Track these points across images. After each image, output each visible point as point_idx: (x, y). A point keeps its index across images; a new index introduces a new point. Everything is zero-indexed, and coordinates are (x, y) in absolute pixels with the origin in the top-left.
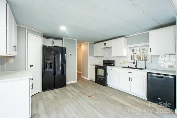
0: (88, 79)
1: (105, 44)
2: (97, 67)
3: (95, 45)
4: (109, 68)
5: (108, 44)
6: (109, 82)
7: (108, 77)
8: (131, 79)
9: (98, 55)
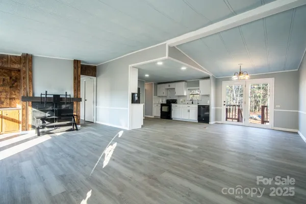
0: (153, 117)
1: (169, 86)
2: (162, 105)
3: (158, 86)
4: (173, 105)
5: (172, 85)
6: (173, 116)
7: (173, 112)
8: (189, 111)
9: (162, 95)
